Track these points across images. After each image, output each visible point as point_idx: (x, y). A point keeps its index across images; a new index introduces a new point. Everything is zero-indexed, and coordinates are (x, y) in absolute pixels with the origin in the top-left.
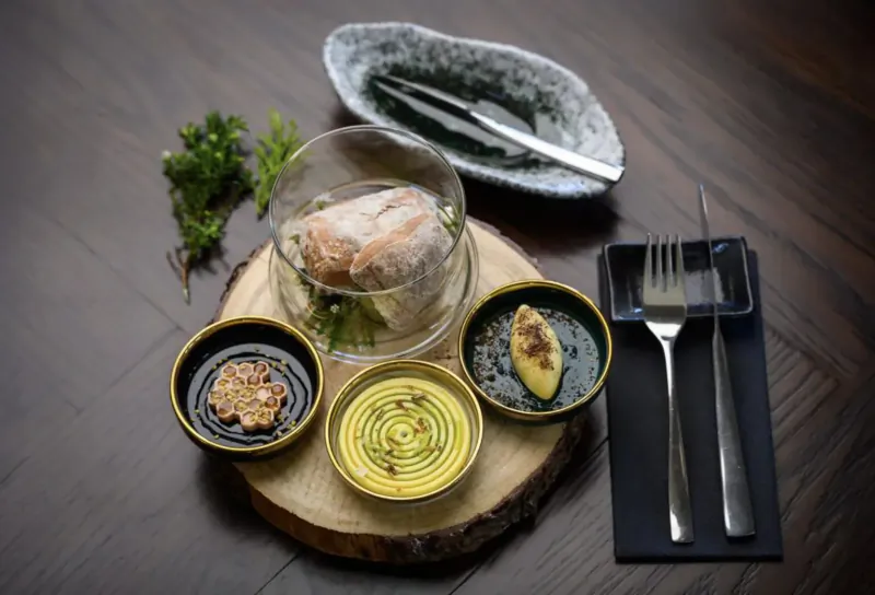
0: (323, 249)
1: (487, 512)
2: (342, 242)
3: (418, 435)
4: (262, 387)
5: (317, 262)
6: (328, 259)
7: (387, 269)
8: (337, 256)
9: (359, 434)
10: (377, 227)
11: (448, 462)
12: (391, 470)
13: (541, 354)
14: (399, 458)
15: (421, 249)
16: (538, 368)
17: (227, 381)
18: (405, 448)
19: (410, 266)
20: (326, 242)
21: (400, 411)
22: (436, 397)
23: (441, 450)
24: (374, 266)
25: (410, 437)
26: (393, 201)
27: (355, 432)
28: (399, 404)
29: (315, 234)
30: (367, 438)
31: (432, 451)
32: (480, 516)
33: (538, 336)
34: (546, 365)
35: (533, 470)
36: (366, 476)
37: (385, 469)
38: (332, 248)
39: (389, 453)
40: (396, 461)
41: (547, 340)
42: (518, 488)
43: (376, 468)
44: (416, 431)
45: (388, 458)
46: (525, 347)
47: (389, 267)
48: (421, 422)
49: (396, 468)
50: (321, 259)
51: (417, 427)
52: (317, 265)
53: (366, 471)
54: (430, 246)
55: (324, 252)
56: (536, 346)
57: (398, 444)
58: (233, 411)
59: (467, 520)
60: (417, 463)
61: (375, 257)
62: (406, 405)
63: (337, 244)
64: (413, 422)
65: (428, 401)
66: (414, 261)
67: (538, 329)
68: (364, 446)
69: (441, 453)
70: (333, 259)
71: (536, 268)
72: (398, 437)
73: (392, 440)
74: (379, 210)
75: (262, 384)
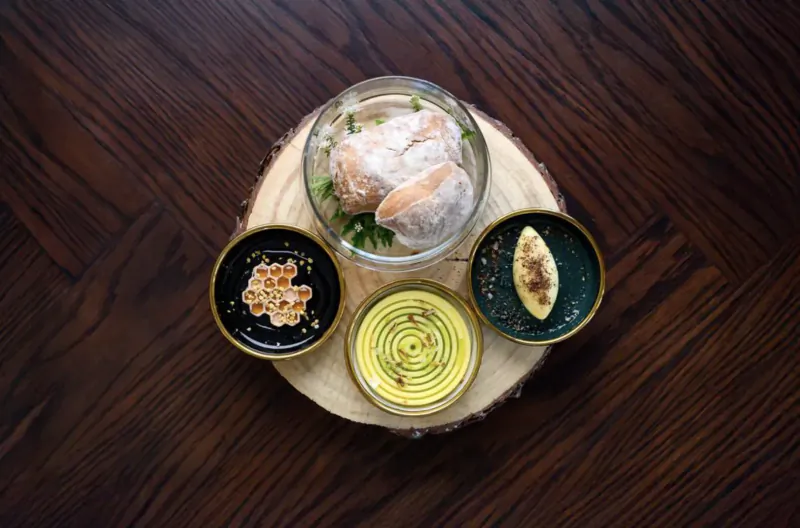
0: (351, 184)
1: (479, 412)
2: (369, 179)
3: (425, 349)
4: (291, 289)
5: (345, 193)
6: (355, 194)
7: (409, 226)
8: (363, 192)
9: (374, 344)
10: (402, 164)
11: (451, 377)
12: (400, 381)
13: (541, 291)
14: (407, 370)
15: (442, 208)
16: (536, 303)
17: (259, 281)
18: (413, 360)
19: (431, 225)
20: (354, 177)
21: (409, 325)
22: (443, 312)
23: (445, 366)
24: (398, 222)
25: (417, 351)
26: (418, 134)
27: (370, 344)
28: (411, 318)
29: (344, 166)
30: (380, 349)
31: (437, 366)
32: (473, 415)
33: (539, 274)
34: (543, 301)
35: (521, 376)
36: (380, 386)
37: (395, 379)
38: (360, 184)
39: (399, 365)
40: (405, 373)
41: (548, 276)
42: (507, 392)
43: (388, 379)
44: (424, 345)
45: (399, 369)
46: (527, 281)
47: (412, 225)
48: (429, 338)
49: (404, 379)
50: (348, 192)
51: (425, 341)
52: (345, 196)
53: (379, 381)
54: (451, 204)
55: (352, 187)
56: (537, 284)
57: (408, 356)
58: (264, 311)
59: (461, 418)
60: (423, 376)
61: (400, 213)
62: (416, 318)
63: (365, 181)
64: (423, 336)
65: (437, 316)
66: (436, 220)
67: (540, 265)
68: (378, 357)
69: (444, 369)
70: (360, 195)
71: (542, 174)
72: (407, 350)
73: (402, 352)
74: (405, 144)
75: (290, 286)
